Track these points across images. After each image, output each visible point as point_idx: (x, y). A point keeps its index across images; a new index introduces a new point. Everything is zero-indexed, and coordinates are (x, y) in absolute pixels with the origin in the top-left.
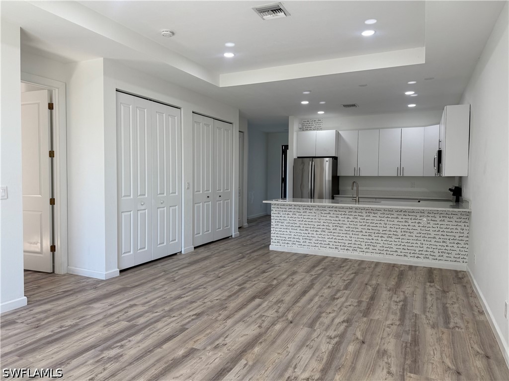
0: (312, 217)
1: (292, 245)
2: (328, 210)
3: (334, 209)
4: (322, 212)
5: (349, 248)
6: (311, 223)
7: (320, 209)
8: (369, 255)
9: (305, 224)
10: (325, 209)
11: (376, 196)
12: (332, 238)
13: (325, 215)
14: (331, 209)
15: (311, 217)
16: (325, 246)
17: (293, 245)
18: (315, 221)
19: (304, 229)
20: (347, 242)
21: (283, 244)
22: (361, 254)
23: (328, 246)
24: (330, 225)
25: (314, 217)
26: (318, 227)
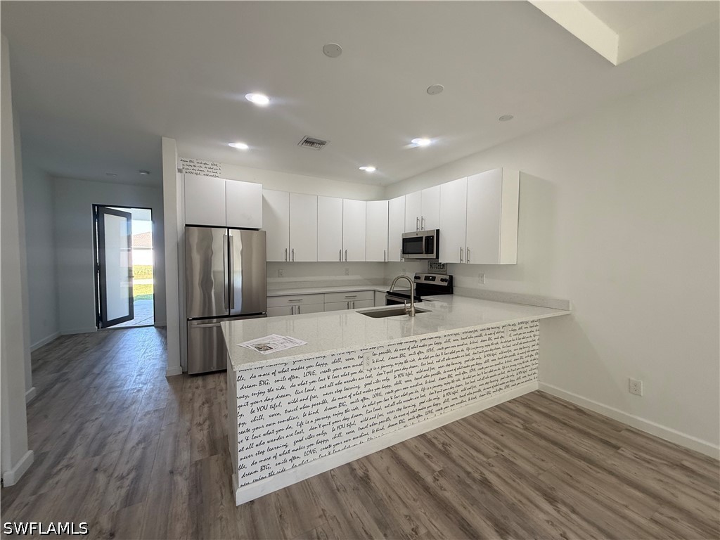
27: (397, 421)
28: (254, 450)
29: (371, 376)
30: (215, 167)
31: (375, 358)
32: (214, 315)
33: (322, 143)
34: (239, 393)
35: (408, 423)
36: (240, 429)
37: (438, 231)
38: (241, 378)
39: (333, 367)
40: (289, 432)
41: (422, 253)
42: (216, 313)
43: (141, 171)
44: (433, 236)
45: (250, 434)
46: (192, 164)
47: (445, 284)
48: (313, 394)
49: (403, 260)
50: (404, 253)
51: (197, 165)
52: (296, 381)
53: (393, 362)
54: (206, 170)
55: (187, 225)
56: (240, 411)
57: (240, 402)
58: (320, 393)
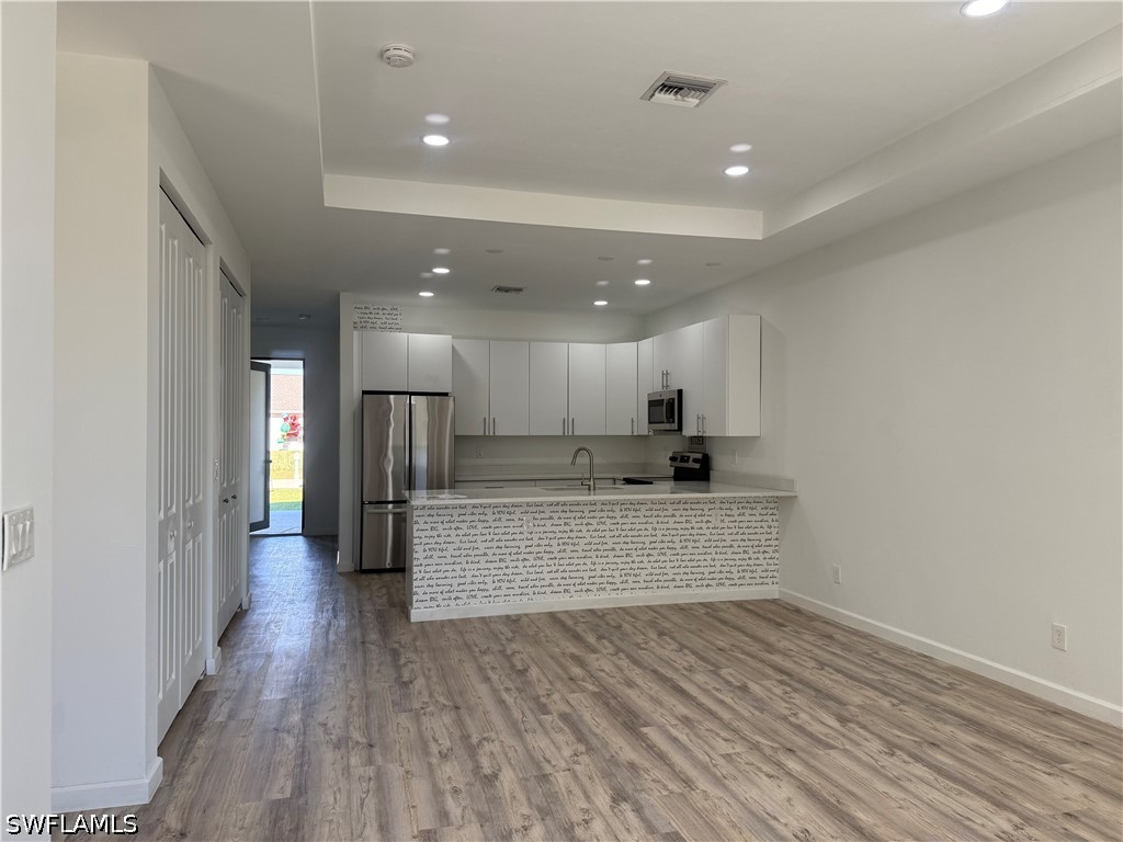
0: (515, 530)
1: (468, 601)
2: (548, 510)
3: (560, 508)
4: (537, 516)
5: (590, 587)
6: (512, 544)
7: (531, 509)
8: (627, 594)
9: (498, 547)
10: (542, 509)
11: (535, 477)
12: (557, 571)
13: (542, 523)
14: (556, 508)
15: (512, 530)
16: (543, 590)
17: (472, 601)
18: (522, 537)
19: (497, 558)
20: (586, 575)
21: (446, 602)
22: (613, 594)
23: (548, 590)
24: (552, 542)
25: (518, 530)
26: (528, 550)
27: (561, 589)
28: (425, 583)
29: (532, 539)
30: (395, 312)
31: (536, 523)
32: (391, 499)
33: (520, 290)
34: (416, 534)
35: (573, 593)
36: (415, 563)
37: (680, 392)
38: (417, 523)
39: (494, 524)
40: (454, 574)
41: (663, 422)
42: (393, 497)
43: (301, 316)
44: (673, 399)
45: (422, 568)
46: (368, 311)
47: (697, 466)
48: (476, 545)
49: (651, 433)
50: (650, 423)
51: (374, 312)
52: (460, 532)
53: (556, 529)
54: (384, 317)
55: (364, 393)
56: (416, 548)
57: (415, 541)
58: (481, 546)
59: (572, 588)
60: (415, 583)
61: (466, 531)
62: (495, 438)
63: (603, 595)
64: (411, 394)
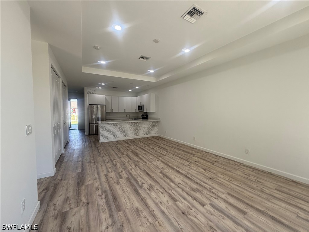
59: (127, 136)
60: (100, 136)
61: (109, 128)
62: (113, 112)
63: (132, 137)
64: (98, 105)
